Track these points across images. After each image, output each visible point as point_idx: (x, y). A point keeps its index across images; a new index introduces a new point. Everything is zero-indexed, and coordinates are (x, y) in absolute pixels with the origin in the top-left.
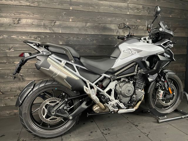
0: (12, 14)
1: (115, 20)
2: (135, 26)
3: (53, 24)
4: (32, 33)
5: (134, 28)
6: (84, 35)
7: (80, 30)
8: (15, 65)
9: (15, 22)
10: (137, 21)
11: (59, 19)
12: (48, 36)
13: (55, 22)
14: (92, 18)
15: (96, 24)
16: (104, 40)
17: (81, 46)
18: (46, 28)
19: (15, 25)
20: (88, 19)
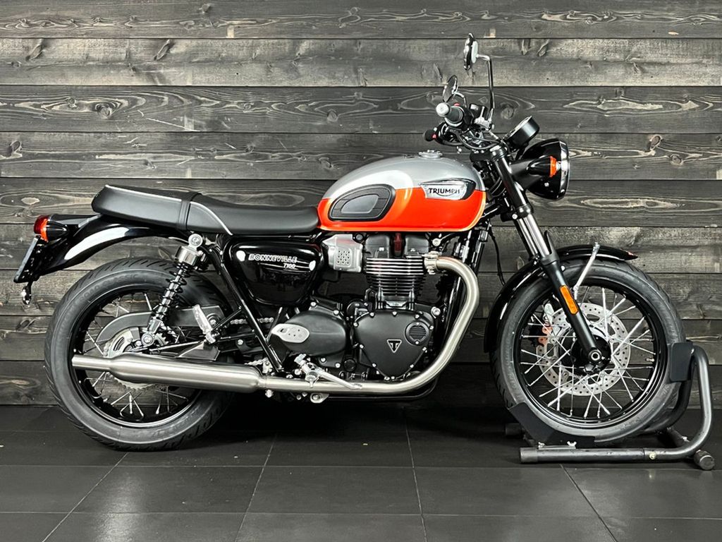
0: (23, 24)
1: (427, 22)
2: (533, 43)
3: (160, 53)
4: (87, 90)
5: (527, 53)
6: (285, 91)
7: (268, 69)
8: (23, 209)
9: (30, 53)
10: (540, 17)
11: (184, 32)
12: (142, 101)
13: (170, 46)
14: (320, 19)
15: (338, 44)
16: (375, 109)
17: (270, 137)
18: (134, 69)
19: (28, 64)
20: (304, 23)
